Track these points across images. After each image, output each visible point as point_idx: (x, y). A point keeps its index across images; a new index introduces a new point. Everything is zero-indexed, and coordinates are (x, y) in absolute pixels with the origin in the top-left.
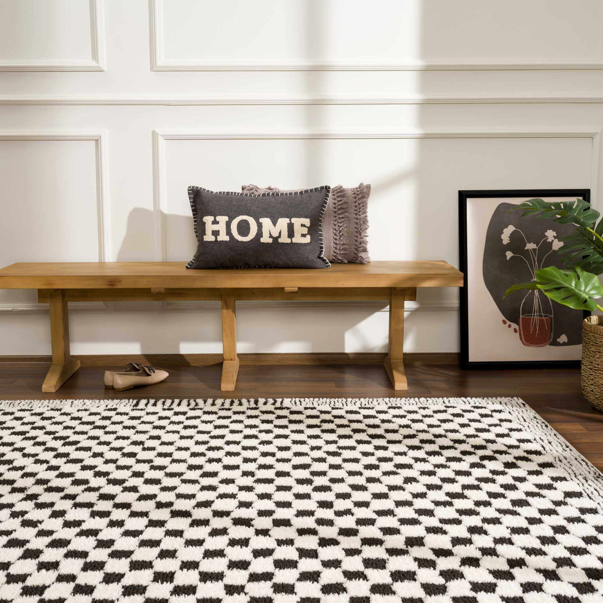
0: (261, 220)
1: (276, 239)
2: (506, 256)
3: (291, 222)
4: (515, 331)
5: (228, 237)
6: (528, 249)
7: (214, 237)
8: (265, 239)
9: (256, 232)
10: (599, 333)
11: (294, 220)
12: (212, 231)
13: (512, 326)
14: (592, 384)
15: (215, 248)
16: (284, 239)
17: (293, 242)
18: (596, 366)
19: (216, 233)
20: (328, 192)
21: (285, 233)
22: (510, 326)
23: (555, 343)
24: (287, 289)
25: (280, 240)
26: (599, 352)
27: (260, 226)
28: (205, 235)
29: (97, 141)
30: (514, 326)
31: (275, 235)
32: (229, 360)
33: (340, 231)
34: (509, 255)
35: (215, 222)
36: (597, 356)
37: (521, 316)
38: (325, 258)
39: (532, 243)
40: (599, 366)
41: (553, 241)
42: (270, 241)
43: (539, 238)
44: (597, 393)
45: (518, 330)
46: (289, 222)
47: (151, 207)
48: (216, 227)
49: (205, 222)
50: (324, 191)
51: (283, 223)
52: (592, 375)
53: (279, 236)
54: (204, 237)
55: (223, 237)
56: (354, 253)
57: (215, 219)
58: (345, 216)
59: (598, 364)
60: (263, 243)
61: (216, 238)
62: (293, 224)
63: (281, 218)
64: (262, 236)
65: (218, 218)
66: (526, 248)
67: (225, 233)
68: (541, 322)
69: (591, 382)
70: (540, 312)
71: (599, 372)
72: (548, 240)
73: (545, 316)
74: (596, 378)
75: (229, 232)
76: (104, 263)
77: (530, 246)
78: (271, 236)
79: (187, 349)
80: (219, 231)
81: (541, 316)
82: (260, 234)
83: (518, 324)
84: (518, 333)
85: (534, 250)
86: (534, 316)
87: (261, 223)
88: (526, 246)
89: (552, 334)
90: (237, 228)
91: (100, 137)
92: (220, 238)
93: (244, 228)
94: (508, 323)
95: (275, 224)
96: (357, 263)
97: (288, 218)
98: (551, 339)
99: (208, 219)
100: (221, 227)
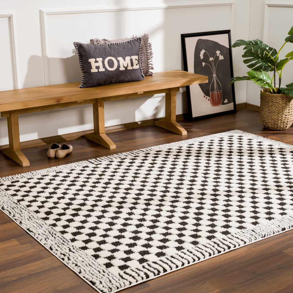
0: (118, 58)
1: (126, 68)
2: (202, 65)
3: (131, 59)
4: (209, 100)
5: (104, 69)
6: (210, 61)
7: (97, 69)
8: (122, 69)
9: (117, 65)
10: (274, 97)
11: (132, 57)
12: (96, 66)
13: (207, 98)
14: (270, 119)
15: (98, 76)
16: (130, 68)
17: (134, 68)
18: (273, 111)
19: (98, 68)
20: (140, 40)
21: (130, 64)
22: (206, 98)
23: (223, 104)
24: (139, 93)
25: (128, 68)
26: (274, 105)
27: (118, 61)
28: (92, 69)
29: (10, 18)
30: (208, 98)
31: (126, 66)
32: (102, 134)
33: (141, 60)
34: (204, 64)
35: (96, 62)
36: (273, 107)
37: (210, 93)
38: (143, 75)
39: (212, 57)
40: (274, 111)
41: (219, 55)
42: (124, 69)
43: (214, 55)
44: (272, 122)
45: (210, 100)
46: (130, 58)
47: (40, 55)
48: (97, 64)
49: (90, 62)
50: (139, 40)
51: (128, 58)
52: (270, 115)
53: (128, 66)
54: (91, 70)
55: (102, 69)
56: (146, 70)
57: (96, 60)
58: (143, 52)
59: (273, 110)
60: (121, 71)
61: (98, 70)
62: (132, 59)
63: (126, 56)
64: (120, 67)
65: (98, 59)
66: (210, 60)
67: (102, 67)
68: (218, 94)
69: (270, 118)
70: (217, 90)
71: (274, 113)
72: (217, 56)
73: (219, 91)
74: (272, 116)
75: (104, 67)
76: (18, 90)
77: (211, 59)
78: (124, 67)
79: (62, 132)
80: (99, 66)
81: (217, 92)
82: (119, 66)
83: (209, 96)
84: (210, 101)
85: (213, 60)
86: (215, 92)
87: (119, 60)
88: (209, 59)
89: (222, 99)
90: (108, 64)
91: (12, 15)
92: (100, 70)
93: (111, 64)
94: (206, 96)
95: (124, 60)
96: (148, 75)
97: (129, 56)
98: (222, 102)
99: (92, 61)
100: (100, 64)
